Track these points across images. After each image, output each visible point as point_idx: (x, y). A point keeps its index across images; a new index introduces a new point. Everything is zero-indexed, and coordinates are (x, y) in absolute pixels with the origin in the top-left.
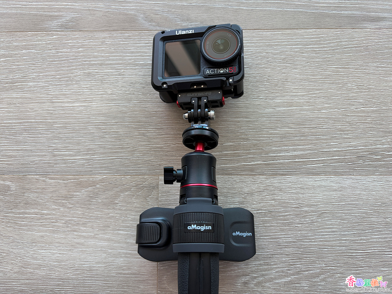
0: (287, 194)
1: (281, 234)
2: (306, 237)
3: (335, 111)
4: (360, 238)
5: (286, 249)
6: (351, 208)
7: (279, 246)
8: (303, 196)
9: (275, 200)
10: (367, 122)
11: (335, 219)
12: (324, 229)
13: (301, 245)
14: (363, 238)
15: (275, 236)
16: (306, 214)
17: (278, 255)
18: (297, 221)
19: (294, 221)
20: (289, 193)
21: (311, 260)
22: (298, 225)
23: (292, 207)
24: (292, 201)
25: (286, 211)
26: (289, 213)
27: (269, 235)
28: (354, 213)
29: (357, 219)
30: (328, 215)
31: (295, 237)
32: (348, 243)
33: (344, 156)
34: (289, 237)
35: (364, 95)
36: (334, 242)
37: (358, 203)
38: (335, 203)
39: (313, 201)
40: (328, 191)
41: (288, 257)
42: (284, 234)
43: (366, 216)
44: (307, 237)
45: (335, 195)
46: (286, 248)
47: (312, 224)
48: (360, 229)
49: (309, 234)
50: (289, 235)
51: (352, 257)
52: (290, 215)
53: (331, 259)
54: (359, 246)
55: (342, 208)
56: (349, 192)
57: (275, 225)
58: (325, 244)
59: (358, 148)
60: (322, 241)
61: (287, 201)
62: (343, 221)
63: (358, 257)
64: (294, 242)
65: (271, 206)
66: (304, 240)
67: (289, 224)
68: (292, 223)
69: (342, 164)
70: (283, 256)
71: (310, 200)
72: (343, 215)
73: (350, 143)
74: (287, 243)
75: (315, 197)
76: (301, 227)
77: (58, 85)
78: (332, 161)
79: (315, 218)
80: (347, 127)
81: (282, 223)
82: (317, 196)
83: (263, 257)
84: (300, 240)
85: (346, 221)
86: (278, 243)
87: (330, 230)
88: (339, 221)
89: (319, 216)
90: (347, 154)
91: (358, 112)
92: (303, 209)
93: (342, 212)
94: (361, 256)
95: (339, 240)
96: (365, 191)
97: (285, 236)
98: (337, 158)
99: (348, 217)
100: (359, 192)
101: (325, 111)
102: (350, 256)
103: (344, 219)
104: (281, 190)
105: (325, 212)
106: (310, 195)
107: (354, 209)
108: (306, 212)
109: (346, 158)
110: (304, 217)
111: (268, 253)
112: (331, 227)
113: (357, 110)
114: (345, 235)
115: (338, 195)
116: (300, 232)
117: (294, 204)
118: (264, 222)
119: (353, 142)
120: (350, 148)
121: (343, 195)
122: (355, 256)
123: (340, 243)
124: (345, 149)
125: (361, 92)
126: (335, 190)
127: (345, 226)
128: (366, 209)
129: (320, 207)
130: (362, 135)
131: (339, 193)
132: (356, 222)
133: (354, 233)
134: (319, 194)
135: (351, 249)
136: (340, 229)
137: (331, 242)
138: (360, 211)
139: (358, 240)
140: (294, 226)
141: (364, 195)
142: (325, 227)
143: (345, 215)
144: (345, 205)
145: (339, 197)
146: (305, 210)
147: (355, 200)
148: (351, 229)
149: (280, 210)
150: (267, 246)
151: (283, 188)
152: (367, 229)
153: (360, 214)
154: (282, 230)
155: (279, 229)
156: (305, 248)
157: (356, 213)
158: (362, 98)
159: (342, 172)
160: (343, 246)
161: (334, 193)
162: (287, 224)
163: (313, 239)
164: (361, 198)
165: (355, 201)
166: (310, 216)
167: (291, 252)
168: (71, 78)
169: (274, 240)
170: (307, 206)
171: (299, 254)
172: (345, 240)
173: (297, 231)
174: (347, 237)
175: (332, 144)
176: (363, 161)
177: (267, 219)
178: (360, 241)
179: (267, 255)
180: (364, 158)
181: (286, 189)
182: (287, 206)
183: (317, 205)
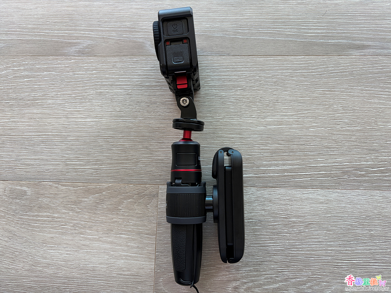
0: (276, 205)
1: (271, 242)
2: (293, 246)
3: (322, 130)
4: (346, 249)
5: (275, 257)
6: (337, 220)
7: (268, 253)
8: (292, 207)
9: (265, 211)
10: (352, 140)
11: (321, 230)
12: (311, 239)
13: (289, 253)
14: (348, 248)
15: (264, 244)
16: (294, 224)
17: (267, 262)
18: (286, 230)
19: (283, 231)
20: (278, 205)
21: (299, 268)
22: (287, 235)
23: (281, 217)
24: (281, 212)
25: (275, 221)
26: (278, 223)
27: (259, 243)
28: (339, 225)
29: (342, 231)
30: (314, 226)
31: (284, 246)
32: (334, 253)
33: (330, 171)
34: (278, 246)
35: (349, 116)
36: (321, 252)
37: (343, 215)
38: (321, 215)
39: (301, 213)
40: (315, 203)
41: (277, 265)
42: (273, 243)
43: (351, 228)
44: (295, 246)
45: (322, 208)
46: (274, 255)
47: (300, 234)
48: (346, 240)
49: (297, 244)
50: (278, 243)
51: (338, 267)
52: (279, 225)
53: (317, 268)
54: (344, 256)
55: (328, 219)
56: (335, 204)
57: (264, 234)
58: (312, 253)
59: (343, 164)
60: (309, 250)
61: (276, 212)
62: (329, 232)
63: (344, 267)
64: (282, 250)
65: (261, 216)
66: (292, 249)
67: (278, 233)
68: (281, 233)
69: (328, 178)
70: (272, 263)
71: (298, 212)
72: (329, 226)
73: (336, 159)
74: (276, 251)
75: (303, 208)
76: (289, 236)
77: (74, 102)
78: (319, 176)
79: (302, 228)
80: (333, 144)
81: (271, 232)
82: (305, 208)
83: (253, 263)
84: (288, 249)
85: (331, 232)
86: (267, 251)
87: (317, 240)
88: (325, 231)
89: (306, 226)
90: (333, 170)
91: (344, 131)
92: (291, 220)
93: (328, 224)
94: (347, 266)
95: (325, 250)
96: (350, 204)
97: (274, 244)
98: (323, 172)
99: (334, 228)
100: (344, 205)
101: (313, 129)
102: (336, 265)
103: (330, 230)
104: (270, 201)
105: (312, 223)
106: (298, 206)
107: (339, 221)
108: (294, 222)
109: (332, 173)
110: (292, 227)
111: (258, 260)
112: (317, 237)
113: (342, 129)
114: (331, 246)
115: (324, 207)
116: (288, 241)
117: (282, 214)
118: (254, 230)
119: (338, 159)
120: (336, 164)
121: (329, 207)
122: (340, 265)
123: (326, 253)
124: (331, 165)
125: (346, 113)
126: (322, 203)
127: (331, 236)
128: (351, 221)
129: (307, 218)
130: (347, 152)
131: (325, 205)
132: (341, 234)
133: (340, 244)
134: (306, 206)
135: (336, 259)
136: (326, 239)
137: (317, 252)
138: (345, 223)
139: (343, 251)
140: (283, 235)
141: (349, 208)
142: (311, 237)
143: (331, 227)
144: (331, 217)
145: (325, 209)
146: (293, 220)
147: (341, 212)
148: (336, 240)
149: (269, 220)
150: (256, 254)
151: (273, 199)
152: (352, 240)
153: (345, 226)
154: (272, 239)
155: (269, 237)
156: (293, 256)
157: (341, 225)
158: (347, 118)
159: (329, 186)
160: (329, 256)
161: (321, 205)
162: (276, 233)
163: (301, 248)
164: (347, 210)
165: (341, 214)
166: (298, 226)
167: (280, 260)
168: (85, 97)
169: (263, 248)
170: (295, 217)
171: (287, 262)
172: (331, 250)
173: (285, 240)
174: (333, 248)
175: (319, 159)
176: (349, 177)
177: (257, 228)
178: (345, 252)
179: (257, 261)
180: (349, 174)
181: (275, 200)
182: (276, 216)
183: (304, 216)
